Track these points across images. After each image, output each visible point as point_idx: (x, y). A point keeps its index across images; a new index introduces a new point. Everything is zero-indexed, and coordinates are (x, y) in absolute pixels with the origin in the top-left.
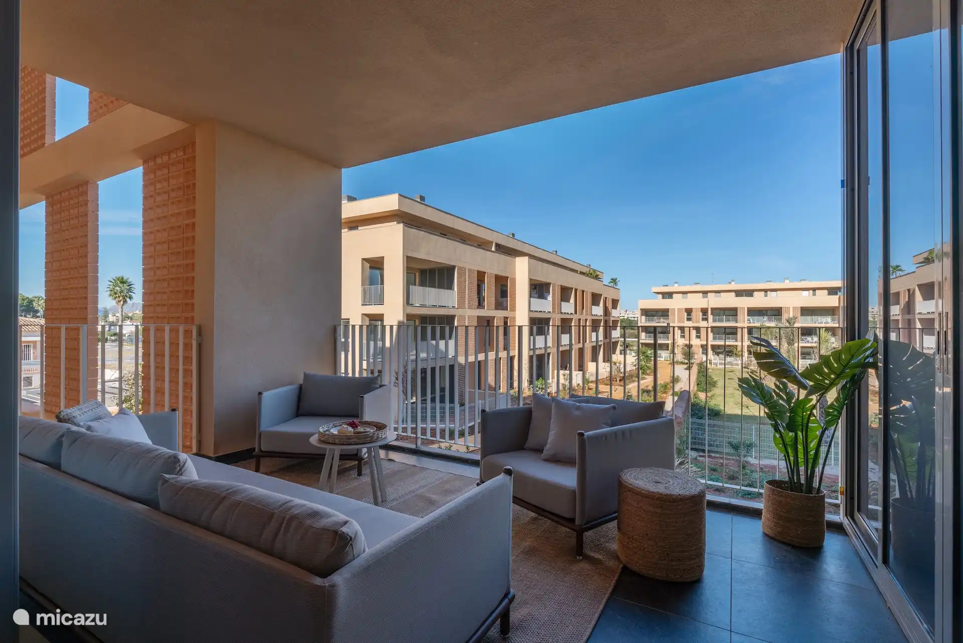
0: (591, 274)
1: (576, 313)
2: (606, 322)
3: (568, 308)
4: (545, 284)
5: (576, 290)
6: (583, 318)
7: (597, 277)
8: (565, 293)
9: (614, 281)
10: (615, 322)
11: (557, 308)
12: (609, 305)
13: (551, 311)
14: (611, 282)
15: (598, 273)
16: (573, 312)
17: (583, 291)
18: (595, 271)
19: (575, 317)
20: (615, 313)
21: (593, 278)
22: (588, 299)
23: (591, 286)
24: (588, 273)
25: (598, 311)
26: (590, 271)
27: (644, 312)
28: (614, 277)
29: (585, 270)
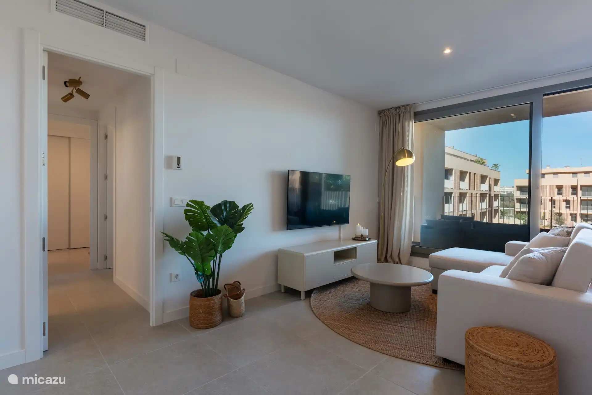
0: (479, 162)
1: (470, 189)
2: (490, 195)
3: (464, 185)
4: (449, 169)
5: (470, 173)
6: (474, 192)
7: (483, 163)
8: (462, 175)
9: (496, 166)
10: (496, 196)
11: (457, 186)
12: (492, 183)
13: (453, 187)
14: (494, 167)
15: (484, 161)
16: (468, 188)
17: (475, 174)
18: (482, 159)
19: (469, 192)
20: (496, 189)
21: (481, 164)
22: (478, 179)
23: (480, 170)
24: (477, 160)
25: (485, 187)
26: (478, 159)
27: (519, 188)
28: (496, 163)
29: (474, 159)
